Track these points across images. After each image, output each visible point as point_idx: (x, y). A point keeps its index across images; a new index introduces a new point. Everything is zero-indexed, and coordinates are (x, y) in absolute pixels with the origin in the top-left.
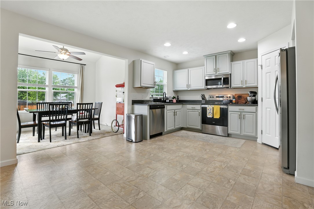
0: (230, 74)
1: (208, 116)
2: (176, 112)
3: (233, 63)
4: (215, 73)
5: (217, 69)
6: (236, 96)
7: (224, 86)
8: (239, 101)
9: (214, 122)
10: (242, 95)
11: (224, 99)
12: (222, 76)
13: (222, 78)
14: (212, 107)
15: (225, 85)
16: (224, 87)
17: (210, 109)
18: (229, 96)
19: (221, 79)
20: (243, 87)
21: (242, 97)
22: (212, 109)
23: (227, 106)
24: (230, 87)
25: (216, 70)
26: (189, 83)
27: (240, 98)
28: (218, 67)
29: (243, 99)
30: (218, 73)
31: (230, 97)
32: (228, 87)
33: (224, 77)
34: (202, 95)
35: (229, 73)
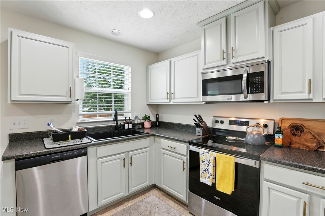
0: (269, 62)
1: (202, 180)
2: (131, 158)
3: (277, 29)
4: (224, 62)
5: (230, 51)
6: (285, 125)
7: (250, 97)
8: (295, 139)
9: (217, 198)
10: (306, 124)
11: (250, 130)
12: (244, 69)
13: (245, 75)
14: (213, 158)
15: (252, 93)
16: (248, 99)
17: (206, 162)
18: (262, 122)
19: (240, 77)
20: (314, 101)
21: (305, 130)
22: (212, 163)
23: (258, 162)
24: (269, 100)
25: (227, 54)
26: (172, 91)
27: (299, 133)
28: (232, 45)
29: (309, 136)
30: (233, 60)
31: (266, 126)
32: (263, 101)
33: (251, 71)
34: (196, 116)
35: (266, 59)
